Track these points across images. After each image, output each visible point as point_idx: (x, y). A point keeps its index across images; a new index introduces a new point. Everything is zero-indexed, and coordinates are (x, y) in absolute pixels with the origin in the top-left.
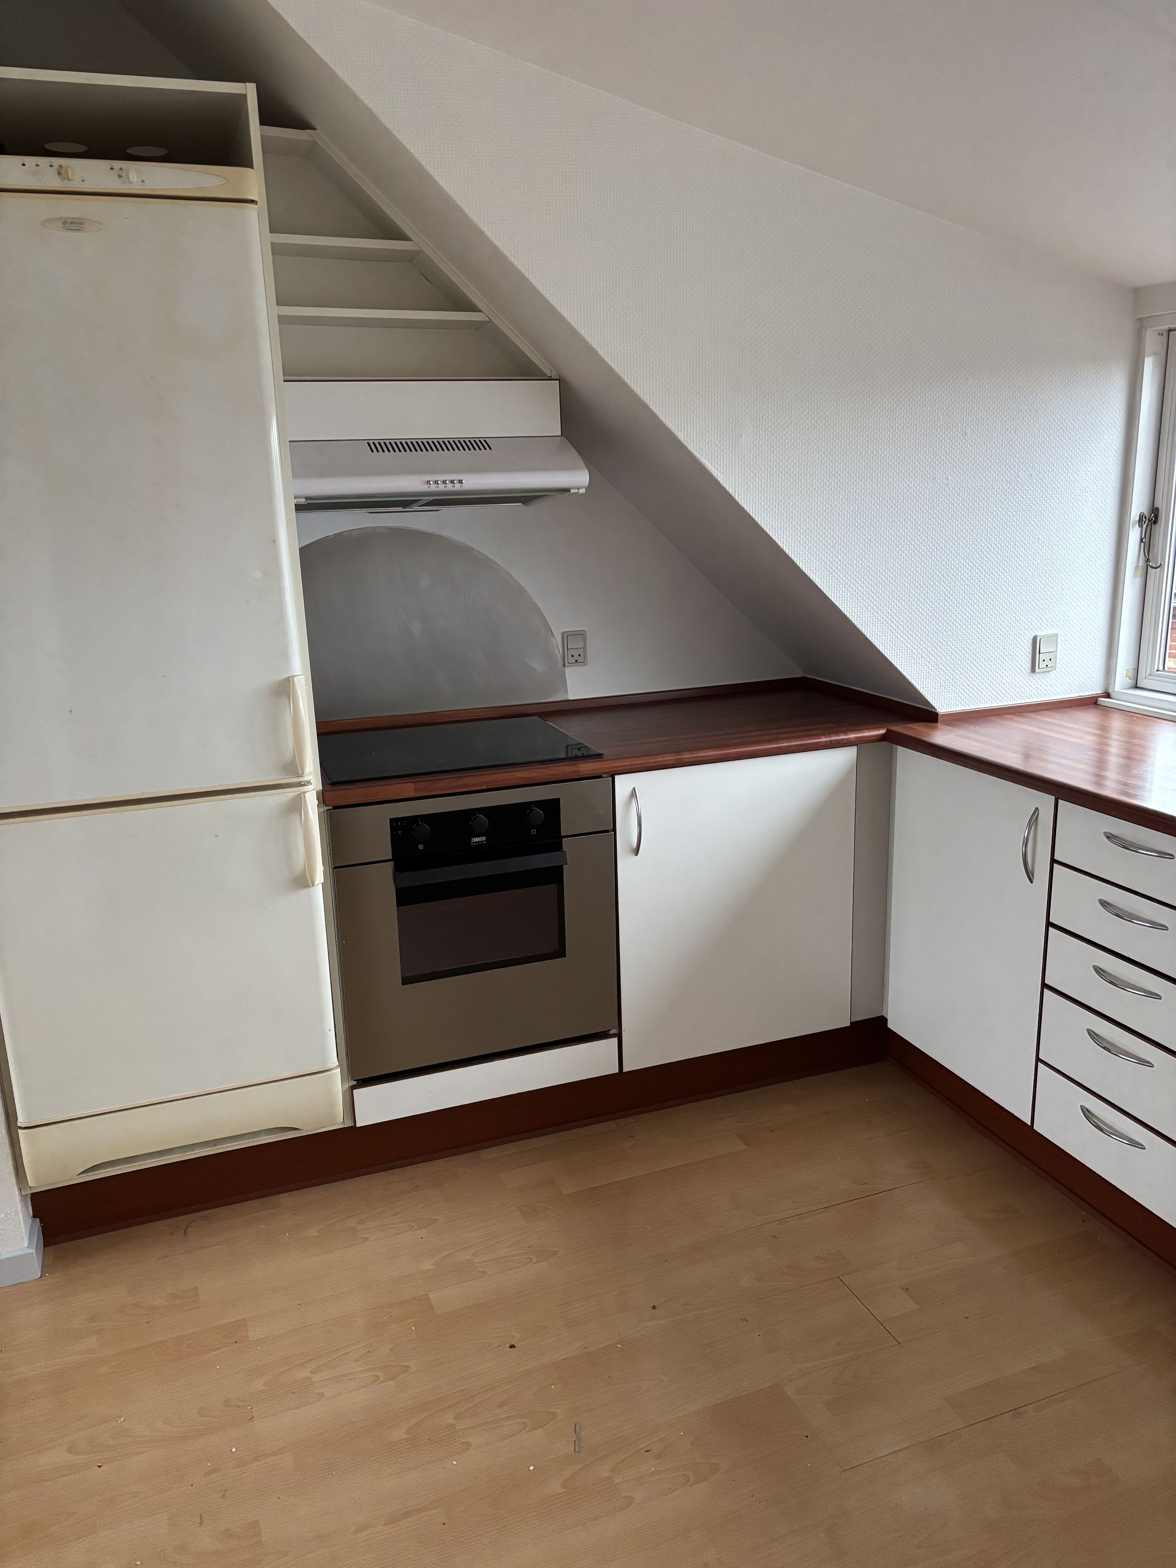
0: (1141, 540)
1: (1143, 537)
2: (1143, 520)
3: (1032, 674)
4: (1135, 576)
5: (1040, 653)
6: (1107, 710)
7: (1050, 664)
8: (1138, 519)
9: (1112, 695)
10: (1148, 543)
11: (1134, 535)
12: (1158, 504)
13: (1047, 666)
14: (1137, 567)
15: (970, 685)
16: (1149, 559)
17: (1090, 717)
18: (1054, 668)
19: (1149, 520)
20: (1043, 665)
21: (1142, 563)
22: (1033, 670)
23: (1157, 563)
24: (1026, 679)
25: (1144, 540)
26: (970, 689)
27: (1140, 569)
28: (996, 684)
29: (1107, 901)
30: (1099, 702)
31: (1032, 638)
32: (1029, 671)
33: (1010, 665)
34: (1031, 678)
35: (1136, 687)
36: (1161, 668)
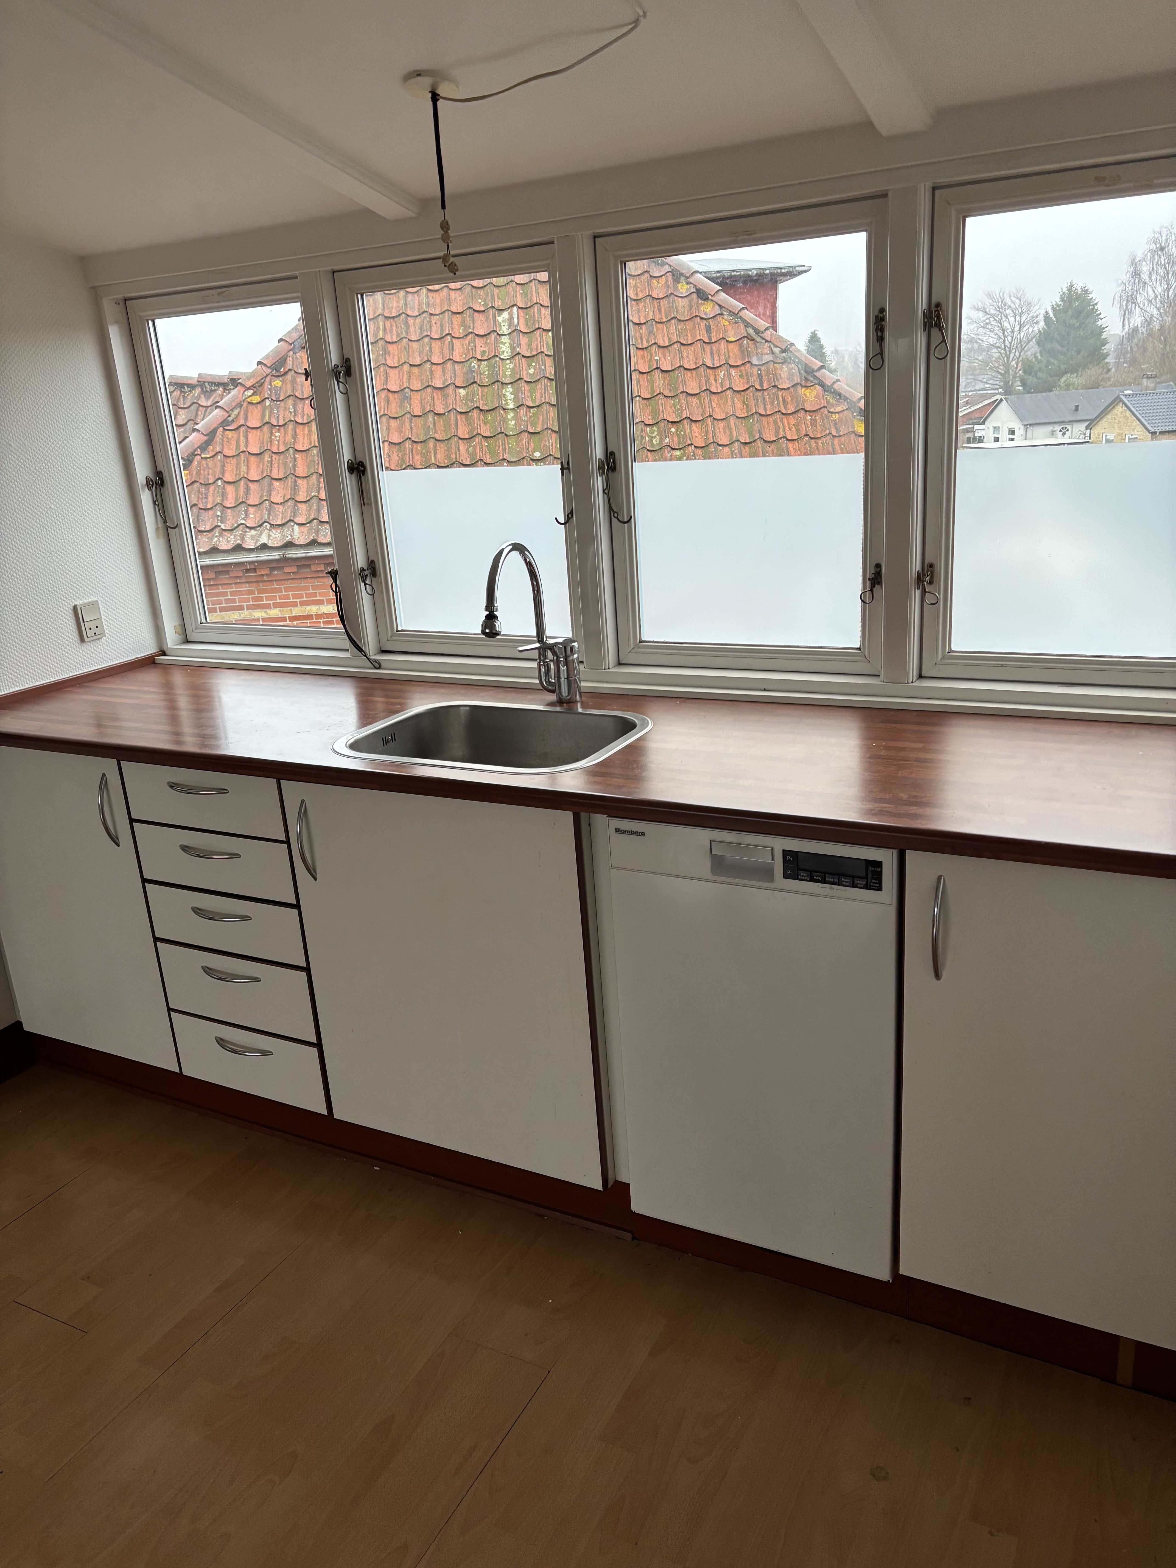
0: (154, 503)
1: (155, 499)
2: (150, 484)
3: (82, 645)
4: (158, 538)
5: (84, 622)
6: (166, 667)
7: (97, 631)
8: (145, 482)
9: (167, 652)
10: (161, 505)
11: (146, 498)
12: (160, 468)
13: (95, 634)
14: (157, 529)
15: (19, 664)
16: (166, 520)
17: (151, 677)
18: (103, 634)
19: (156, 482)
20: (90, 633)
21: (160, 524)
22: (82, 640)
23: (174, 524)
24: (78, 649)
25: (157, 503)
26: (20, 668)
27: (161, 531)
28: (47, 659)
29: (187, 845)
30: (157, 662)
31: (72, 608)
32: (79, 641)
33: (57, 638)
34: (83, 648)
35: (187, 641)
36: (204, 621)
